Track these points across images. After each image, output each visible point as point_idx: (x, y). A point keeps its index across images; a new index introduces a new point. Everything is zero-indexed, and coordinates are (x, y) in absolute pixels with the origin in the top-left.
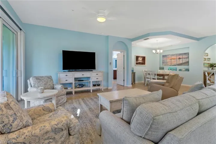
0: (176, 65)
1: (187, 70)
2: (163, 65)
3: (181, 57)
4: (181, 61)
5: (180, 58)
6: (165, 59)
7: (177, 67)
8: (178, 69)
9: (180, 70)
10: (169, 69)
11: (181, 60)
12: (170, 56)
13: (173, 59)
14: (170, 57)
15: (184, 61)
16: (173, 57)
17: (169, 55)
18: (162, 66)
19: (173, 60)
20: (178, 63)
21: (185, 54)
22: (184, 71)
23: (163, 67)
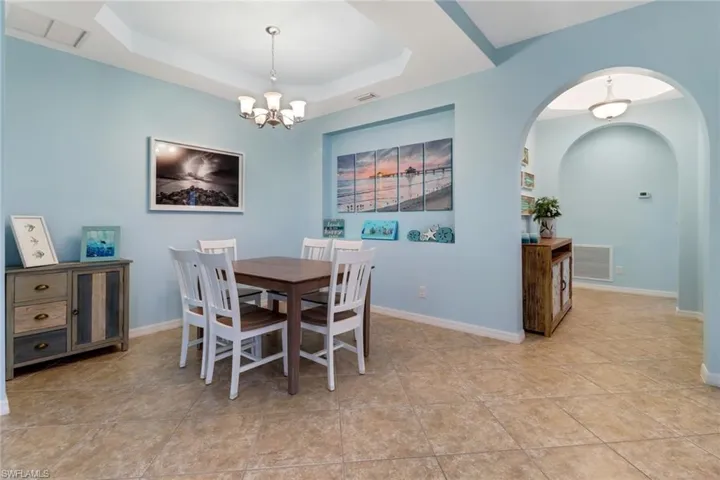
0: (394, 209)
1: (446, 235)
2: (343, 208)
3: (415, 162)
4: (416, 188)
5: (411, 171)
6: (351, 176)
7: (398, 216)
8: (403, 234)
9: (414, 236)
10: (367, 231)
11: (418, 179)
12: (367, 160)
13: (384, 176)
14: (370, 164)
15: (433, 183)
16: (384, 166)
17: (367, 154)
18: (335, 216)
19: (381, 183)
20: (405, 195)
21: (435, 145)
22: (430, 240)
23: (342, 221)
